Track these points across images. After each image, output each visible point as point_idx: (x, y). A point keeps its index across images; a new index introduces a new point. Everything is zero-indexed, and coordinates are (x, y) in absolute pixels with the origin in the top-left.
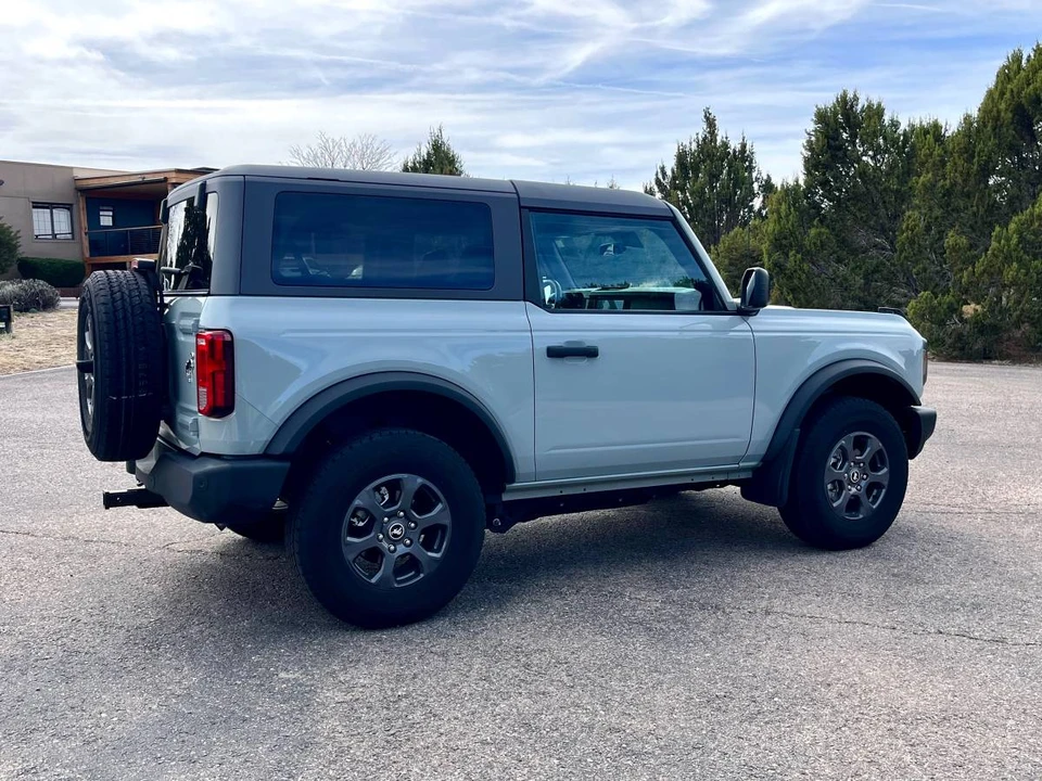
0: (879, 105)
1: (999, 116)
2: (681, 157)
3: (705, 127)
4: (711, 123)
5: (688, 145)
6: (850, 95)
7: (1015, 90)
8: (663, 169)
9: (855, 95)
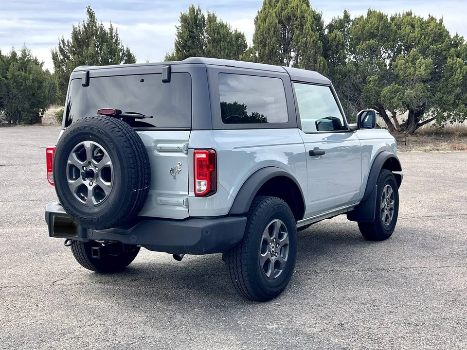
0: (213, 15)
1: (276, 25)
2: (75, 34)
3: (88, 17)
4: (91, 15)
5: (78, 27)
6: (196, 8)
7: (278, 12)
8: (63, 41)
9: (199, 9)
